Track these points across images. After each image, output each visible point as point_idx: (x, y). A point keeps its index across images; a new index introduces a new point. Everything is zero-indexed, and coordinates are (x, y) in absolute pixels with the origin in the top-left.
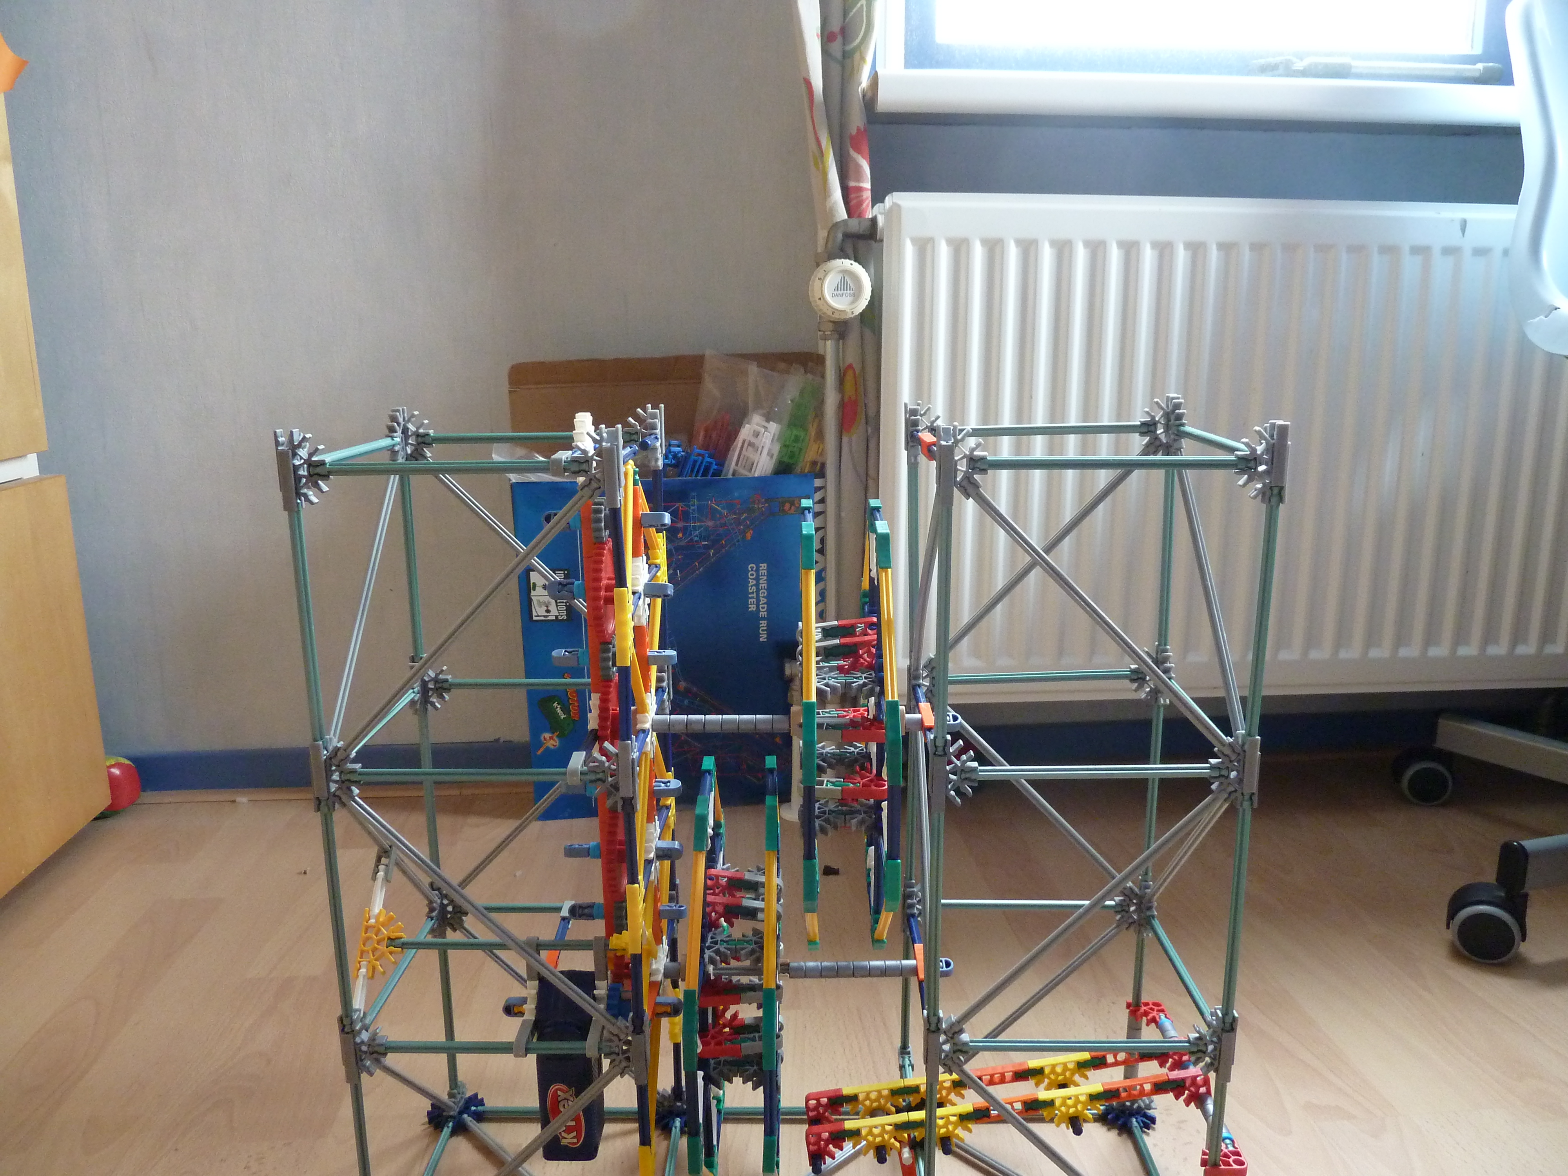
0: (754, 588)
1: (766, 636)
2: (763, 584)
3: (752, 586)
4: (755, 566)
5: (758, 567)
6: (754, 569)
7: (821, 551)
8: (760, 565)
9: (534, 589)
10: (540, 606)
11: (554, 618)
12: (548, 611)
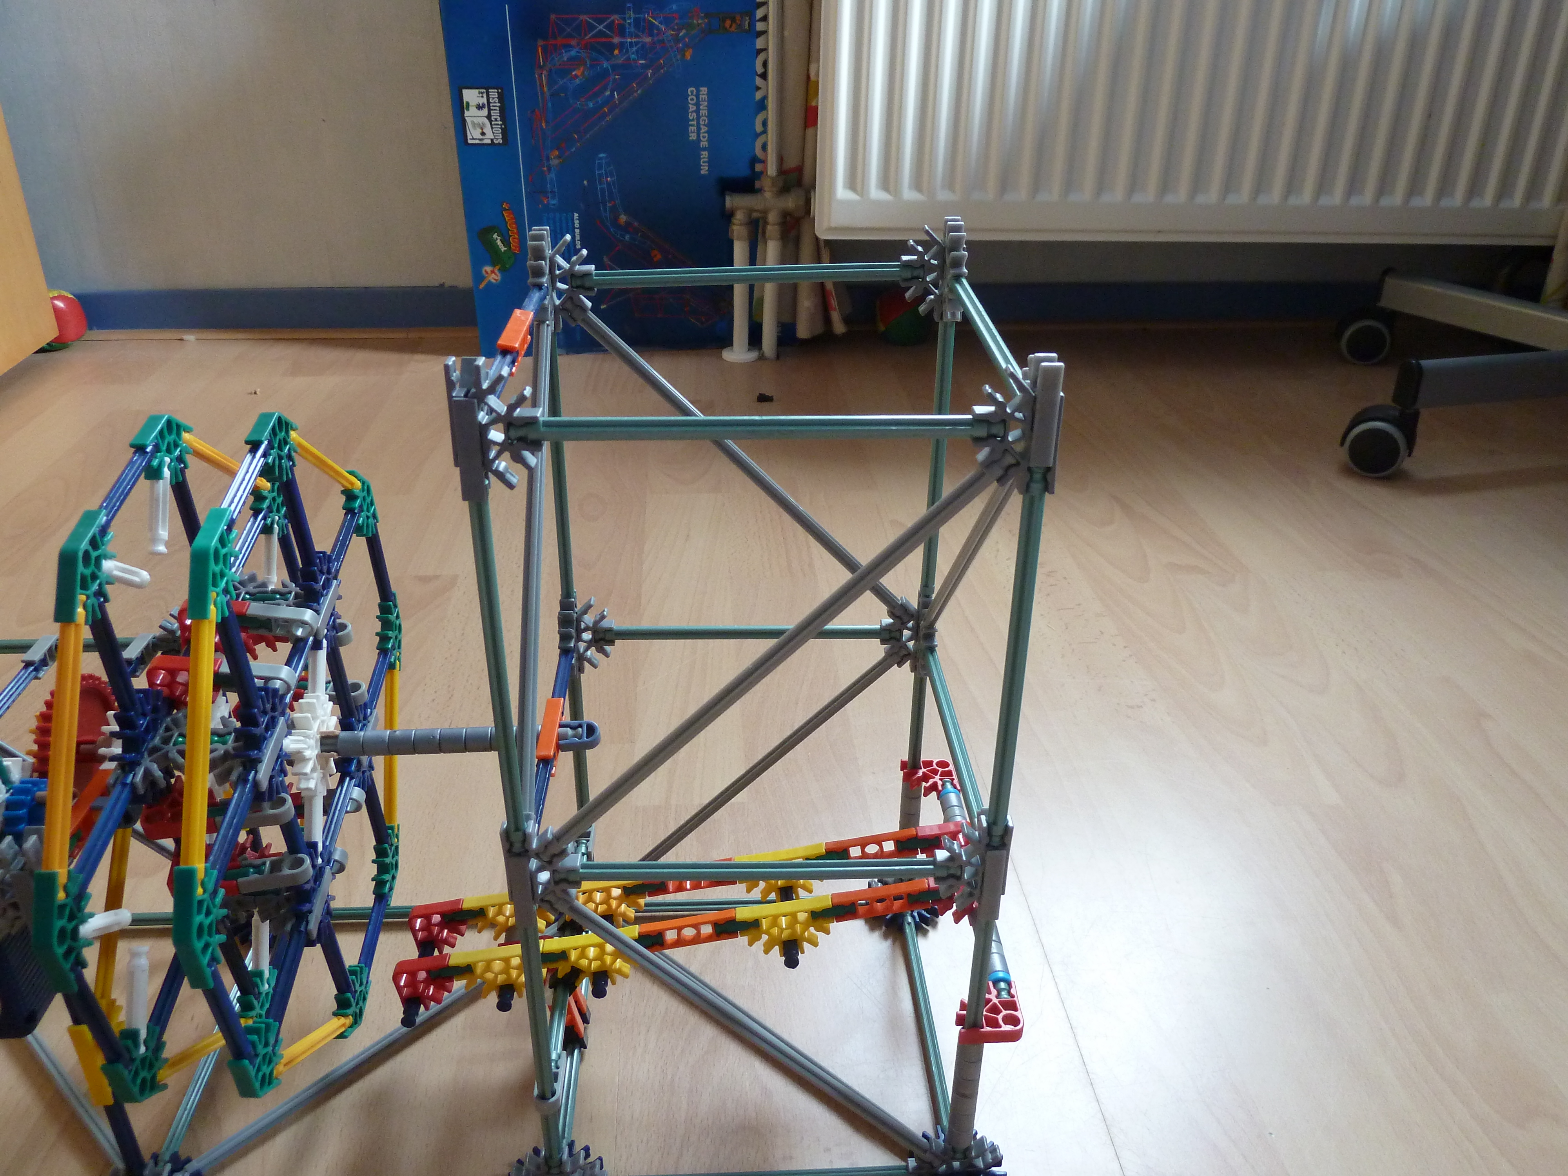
0: (694, 114)
1: (707, 168)
2: (704, 112)
3: (692, 112)
4: (694, 89)
5: (698, 91)
6: (695, 93)
7: (764, 76)
8: (702, 89)
9: (468, 109)
10: (475, 128)
11: (489, 142)
12: (483, 134)
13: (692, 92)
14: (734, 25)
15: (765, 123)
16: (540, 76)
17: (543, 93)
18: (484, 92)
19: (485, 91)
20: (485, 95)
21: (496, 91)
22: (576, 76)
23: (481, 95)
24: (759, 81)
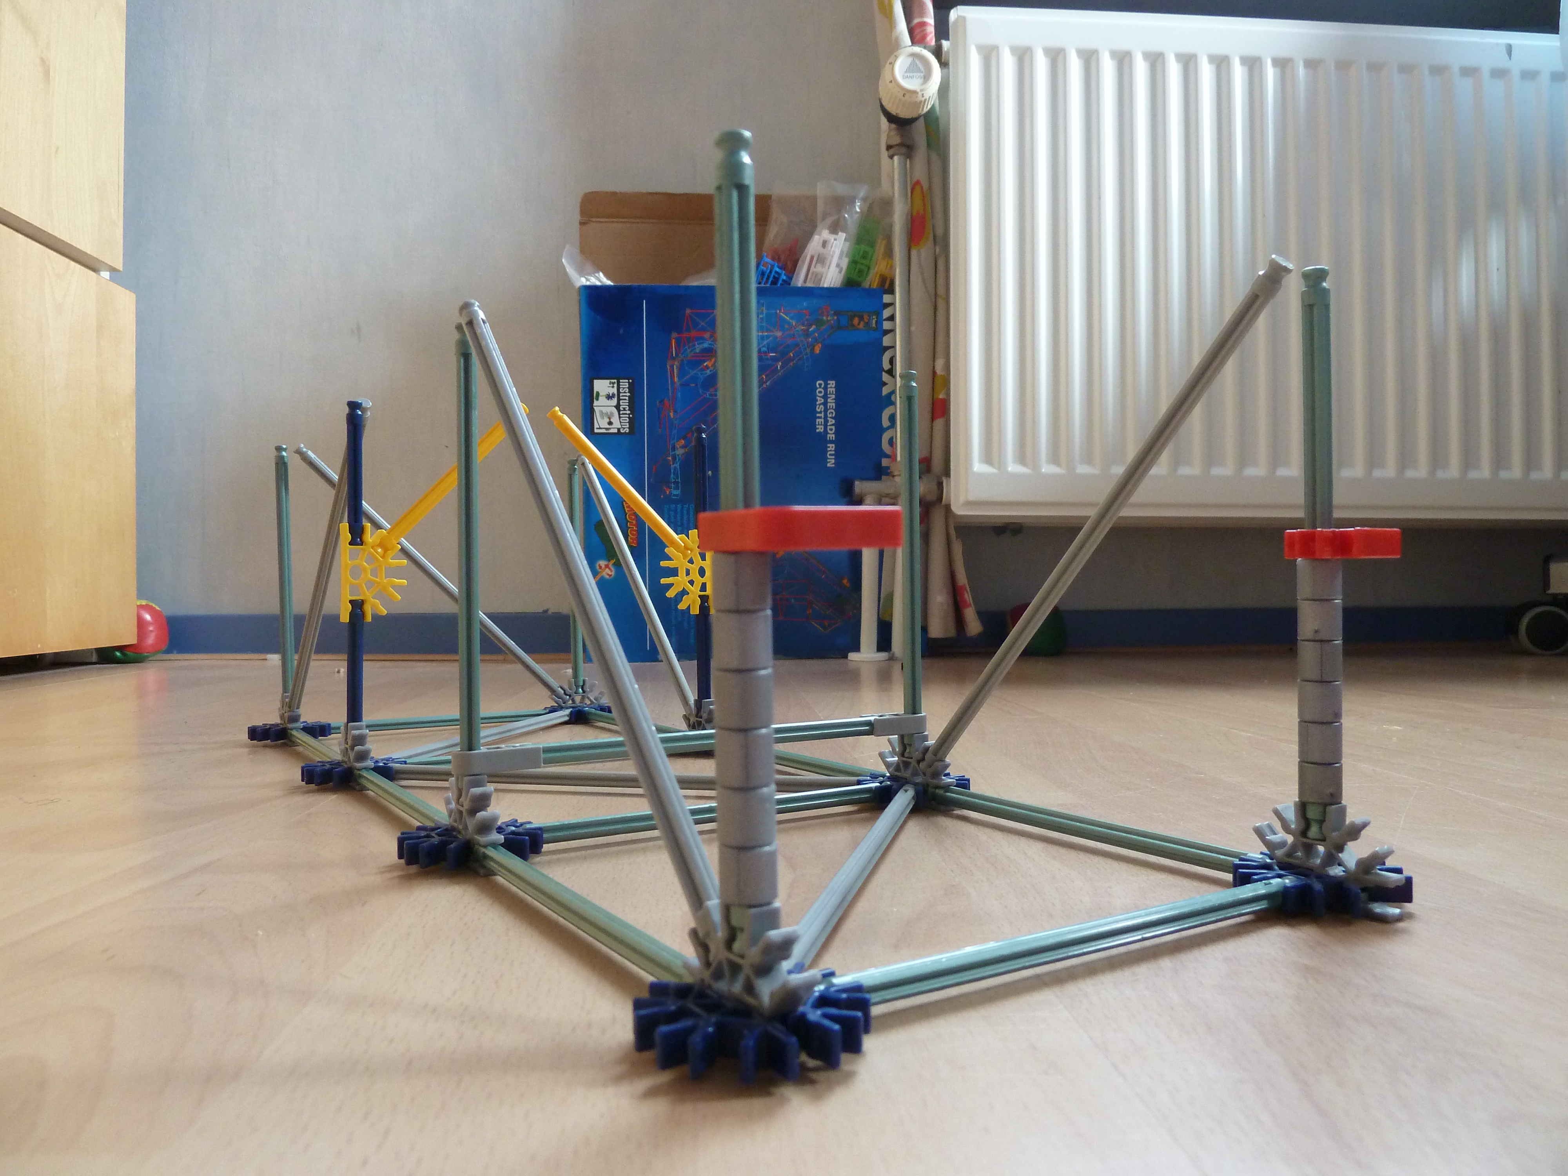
0: (822, 406)
1: (833, 461)
2: (831, 403)
3: (820, 405)
4: (823, 383)
5: (826, 384)
6: (823, 386)
7: (891, 372)
8: (829, 382)
9: (597, 399)
10: (603, 418)
11: (616, 431)
12: (610, 423)
13: (820, 385)
14: (862, 323)
15: (892, 418)
16: (672, 367)
17: (673, 382)
18: (615, 383)
19: (616, 381)
20: (616, 385)
21: (627, 381)
22: (707, 367)
23: (612, 385)
24: (885, 377)
